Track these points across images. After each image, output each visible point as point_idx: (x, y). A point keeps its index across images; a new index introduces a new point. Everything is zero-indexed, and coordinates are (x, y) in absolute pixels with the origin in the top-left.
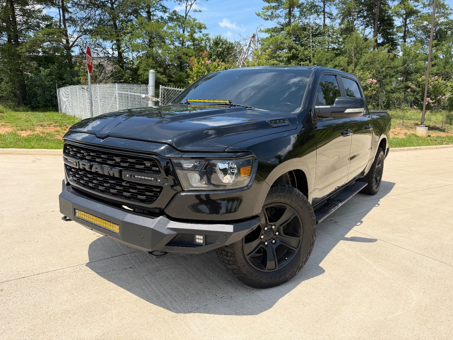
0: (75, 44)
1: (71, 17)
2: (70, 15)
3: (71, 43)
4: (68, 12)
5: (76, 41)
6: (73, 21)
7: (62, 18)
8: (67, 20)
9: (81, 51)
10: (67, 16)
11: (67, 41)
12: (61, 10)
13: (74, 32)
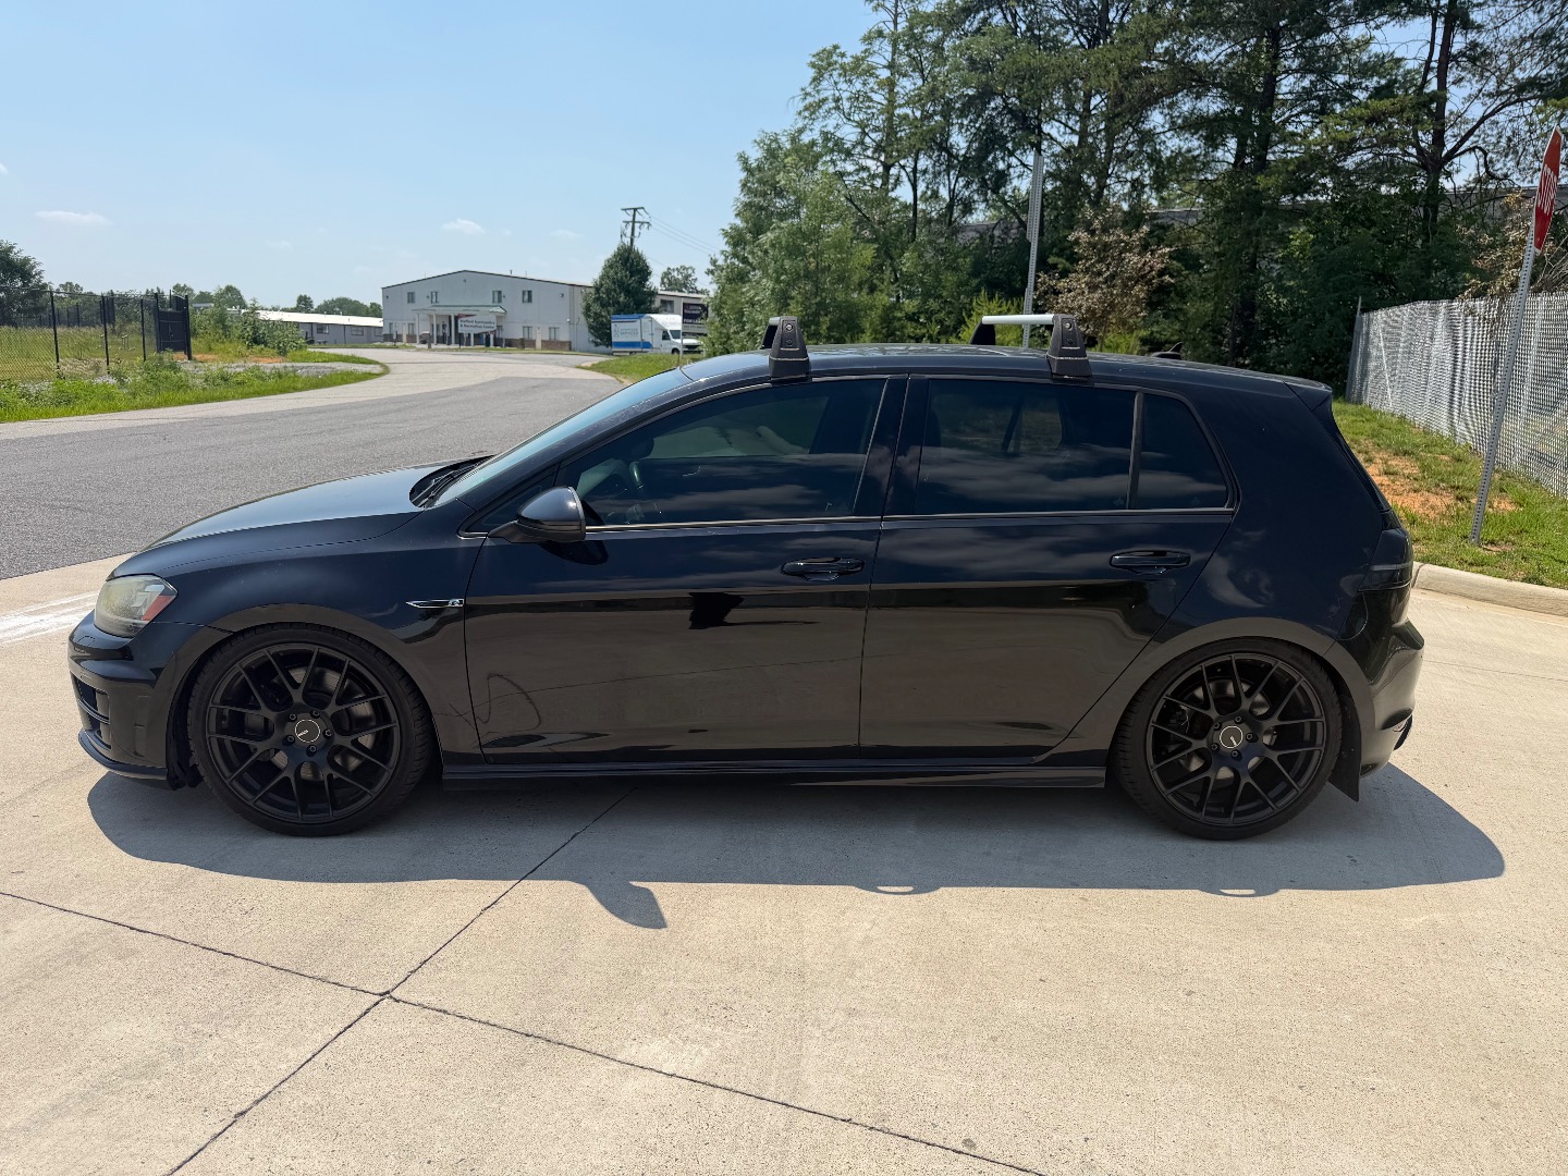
0: (1467, 144)
1: (1474, 45)
2: (1472, 36)
3: (1449, 146)
4: (1468, 25)
5: (1470, 133)
6: (1477, 58)
7: (1436, 56)
8: (1455, 58)
9: (1483, 170)
10: (1459, 43)
11: (1439, 139)
12: (1440, 25)
13: (1471, 98)
